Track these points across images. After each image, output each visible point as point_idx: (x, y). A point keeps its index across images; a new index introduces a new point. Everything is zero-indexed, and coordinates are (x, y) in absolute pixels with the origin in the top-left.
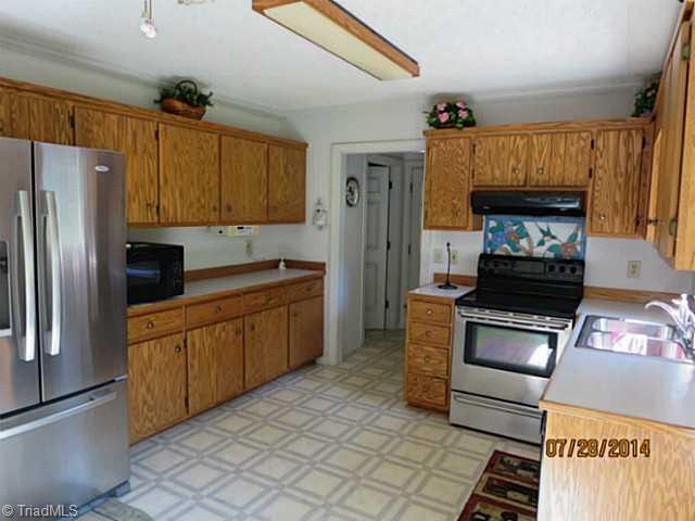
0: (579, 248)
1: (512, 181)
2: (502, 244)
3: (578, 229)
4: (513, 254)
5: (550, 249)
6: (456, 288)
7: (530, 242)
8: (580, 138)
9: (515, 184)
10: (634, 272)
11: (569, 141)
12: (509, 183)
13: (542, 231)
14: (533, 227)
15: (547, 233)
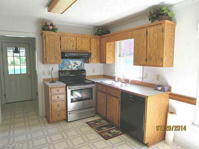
0: (83, 67)
1: (72, 49)
2: (64, 67)
3: (82, 62)
4: (67, 70)
5: (76, 68)
6: (55, 82)
7: (72, 66)
8: (87, 39)
9: (73, 50)
10: (94, 71)
11: (85, 39)
12: (71, 50)
13: (74, 63)
14: (72, 62)
15: (75, 63)
